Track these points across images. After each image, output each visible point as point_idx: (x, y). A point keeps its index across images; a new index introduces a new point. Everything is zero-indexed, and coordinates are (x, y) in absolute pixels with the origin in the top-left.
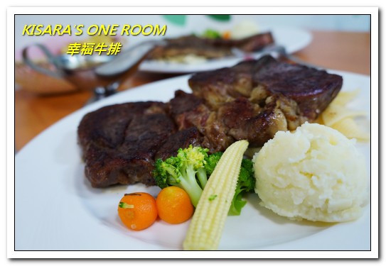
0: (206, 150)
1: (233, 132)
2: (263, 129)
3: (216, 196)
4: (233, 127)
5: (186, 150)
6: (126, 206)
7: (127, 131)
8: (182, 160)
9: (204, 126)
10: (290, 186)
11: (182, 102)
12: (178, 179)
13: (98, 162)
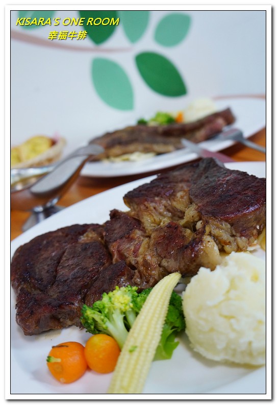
0: (135, 288)
1: (165, 263)
2: (193, 260)
3: (136, 347)
4: (165, 257)
5: (111, 294)
6: (53, 360)
7: (58, 268)
8: (106, 306)
9: (136, 256)
10: (212, 330)
11: (117, 225)
12: (104, 326)
13: (26, 310)
